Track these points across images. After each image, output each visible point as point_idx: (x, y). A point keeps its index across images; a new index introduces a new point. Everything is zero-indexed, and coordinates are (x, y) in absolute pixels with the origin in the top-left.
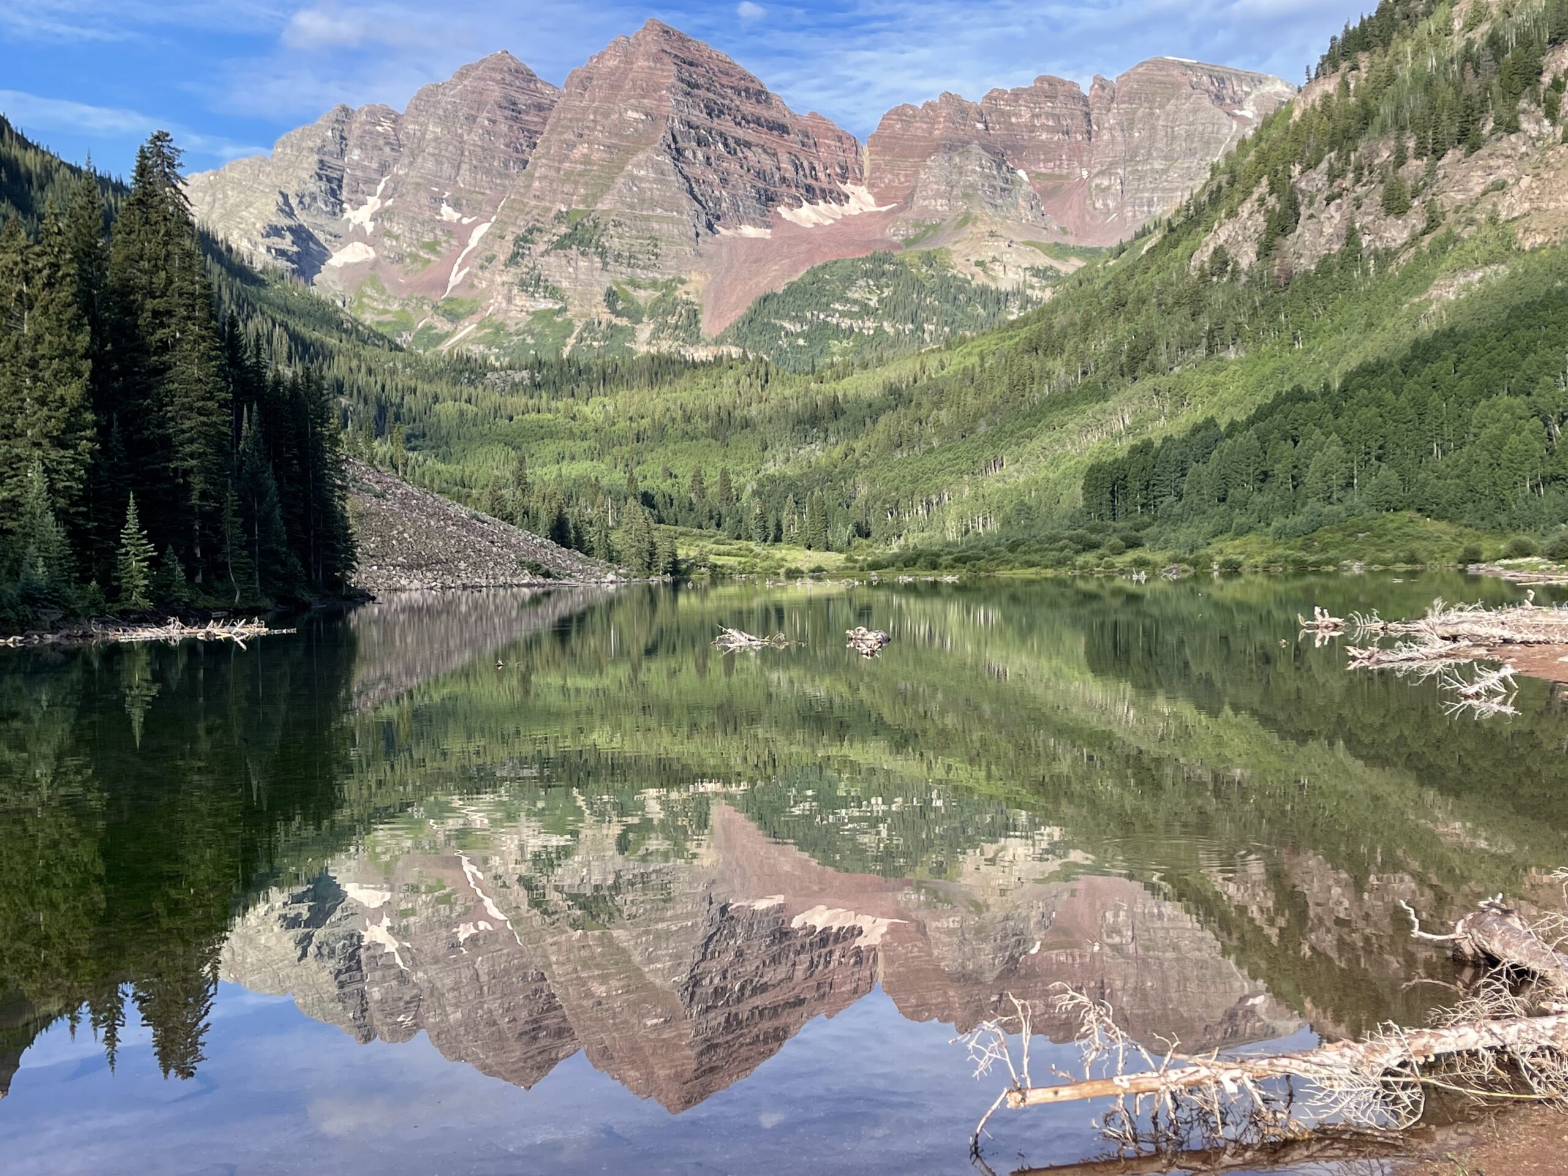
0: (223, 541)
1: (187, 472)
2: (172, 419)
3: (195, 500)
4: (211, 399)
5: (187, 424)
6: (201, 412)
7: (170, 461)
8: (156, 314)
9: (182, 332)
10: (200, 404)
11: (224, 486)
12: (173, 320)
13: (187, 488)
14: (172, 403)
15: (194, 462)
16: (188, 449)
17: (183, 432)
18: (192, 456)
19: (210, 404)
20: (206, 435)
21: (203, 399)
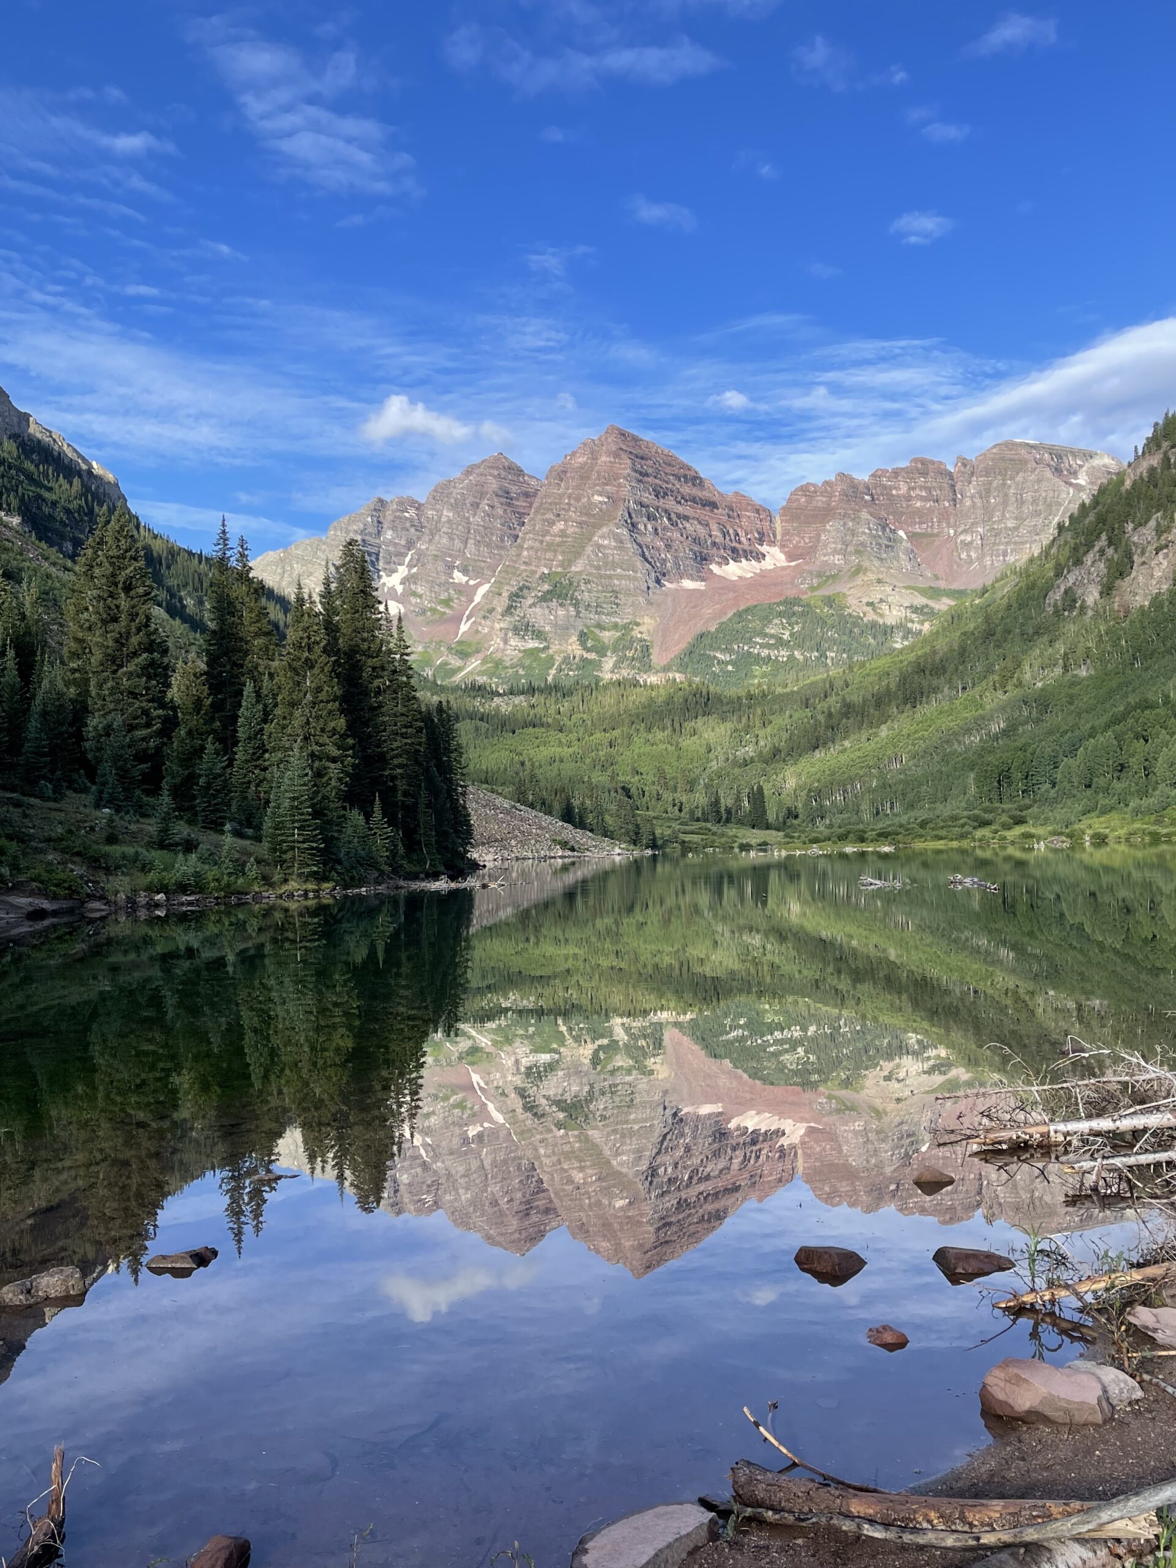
0: (418, 825)
1: (393, 778)
2: (385, 741)
3: (400, 797)
4: (411, 727)
5: (395, 745)
6: (404, 736)
7: (384, 770)
8: (374, 669)
9: (391, 681)
10: (404, 730)
11: (420, 786)
12: (386, 673)
13: (394, 789)
14: (385, 730)
15: (399, 771)
16: (396, 762)
17: (393, 750)
18: (400, 766)
19: (410, 730)
20: (407, 752)
21: (406, 727)
